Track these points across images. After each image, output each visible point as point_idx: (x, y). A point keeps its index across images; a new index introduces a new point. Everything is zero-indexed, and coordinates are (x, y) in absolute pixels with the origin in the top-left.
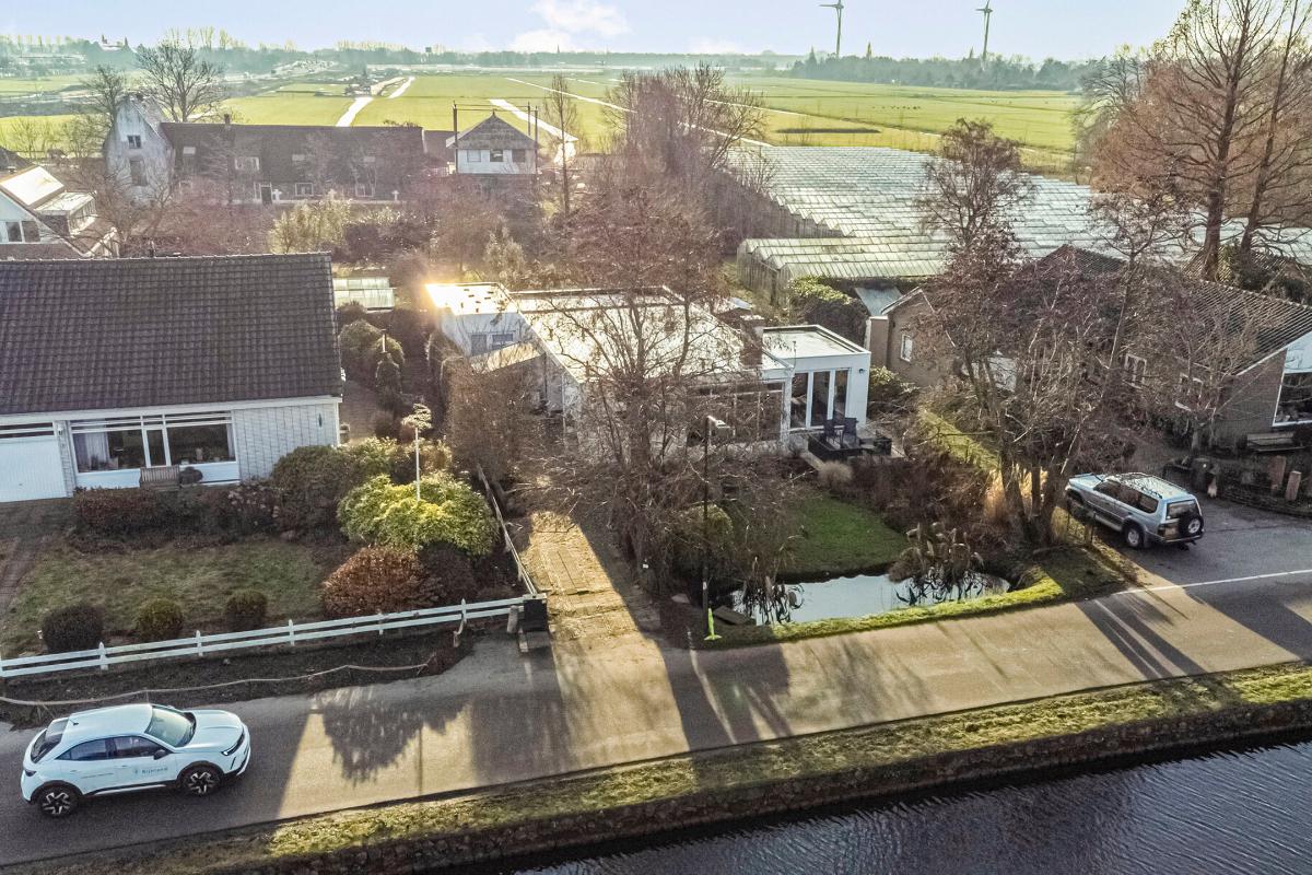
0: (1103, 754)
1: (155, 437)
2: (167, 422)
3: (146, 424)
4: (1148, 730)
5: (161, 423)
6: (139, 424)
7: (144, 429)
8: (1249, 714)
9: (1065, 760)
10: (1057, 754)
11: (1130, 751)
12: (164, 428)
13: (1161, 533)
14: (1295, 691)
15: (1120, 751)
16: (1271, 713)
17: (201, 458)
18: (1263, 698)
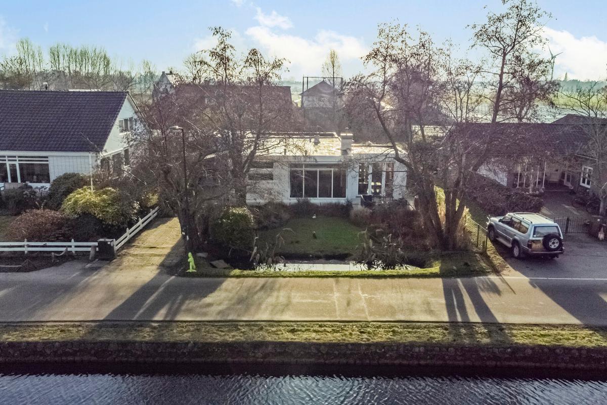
0: (382, 361)
1: (13, 168)
2: (19, 160)
3: (9, 160)
4: (422, 349)
5: (16, 160)
6: (5, 160)
7: (8, 163)
8: (509, 350)
9: (351, 361)
10: (345, 355)
11: (405, 362)
12: (17, 163)
13: (529, 246)
14: (558, 340)
15: (397, 362)
16: (530, 352)
17: (35, 180)
18: (527, 341)
